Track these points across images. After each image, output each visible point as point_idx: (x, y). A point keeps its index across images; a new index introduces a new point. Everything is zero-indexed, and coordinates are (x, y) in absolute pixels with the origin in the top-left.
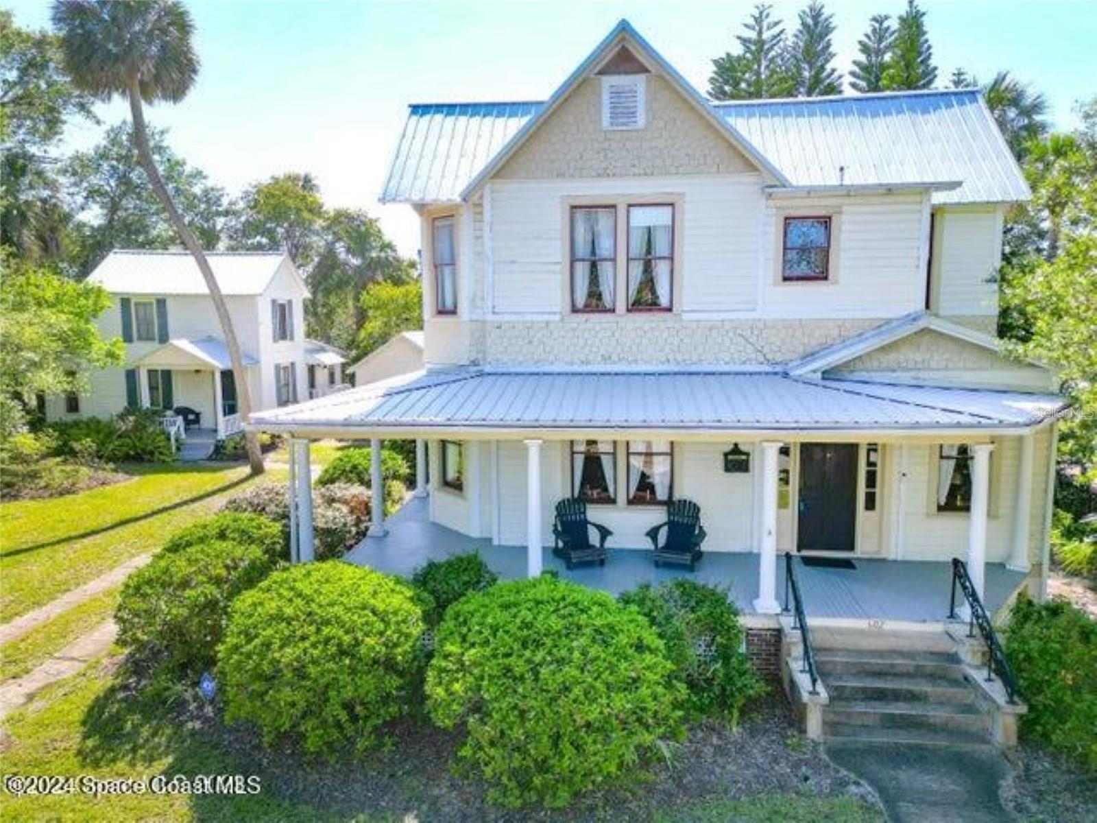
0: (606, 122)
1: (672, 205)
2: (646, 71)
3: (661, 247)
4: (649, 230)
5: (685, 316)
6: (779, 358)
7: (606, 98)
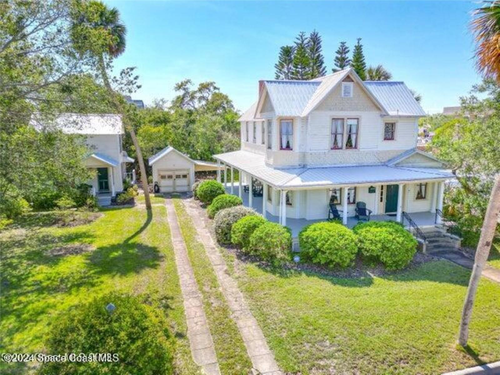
0: (343, 95)
1: (358, 119)
2: (353, 81)
3: (354, 130)
4: (351, 125)
5: (361, 150)
6: (383, 161)
7: (343, 88)
